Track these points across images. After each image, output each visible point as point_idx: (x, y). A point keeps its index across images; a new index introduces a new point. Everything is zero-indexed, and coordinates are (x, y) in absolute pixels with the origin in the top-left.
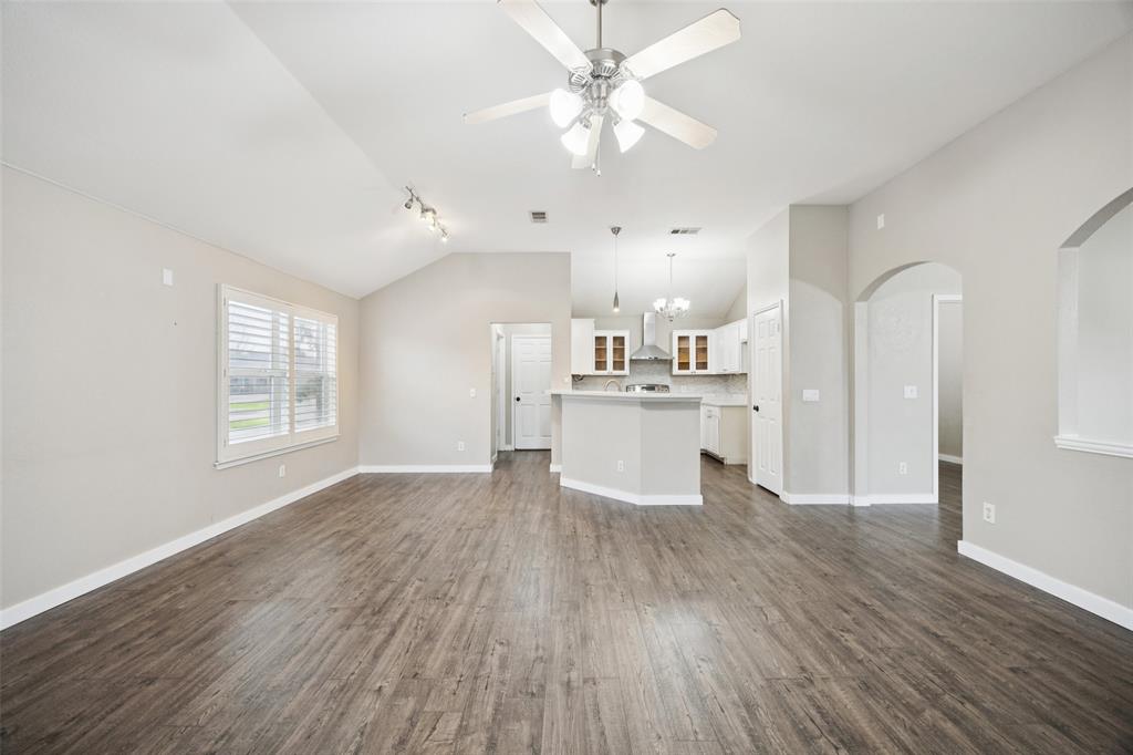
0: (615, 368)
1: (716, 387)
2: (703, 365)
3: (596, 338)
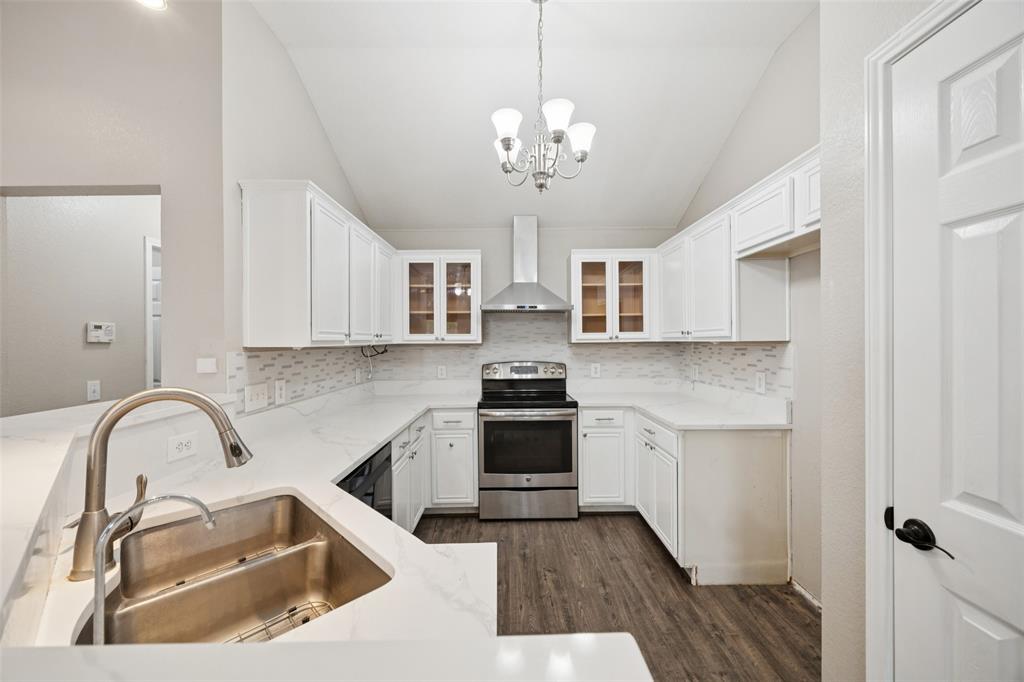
0: (450, 330)
1: (659, 366)
2: (633, 322)
3: (412, 266)
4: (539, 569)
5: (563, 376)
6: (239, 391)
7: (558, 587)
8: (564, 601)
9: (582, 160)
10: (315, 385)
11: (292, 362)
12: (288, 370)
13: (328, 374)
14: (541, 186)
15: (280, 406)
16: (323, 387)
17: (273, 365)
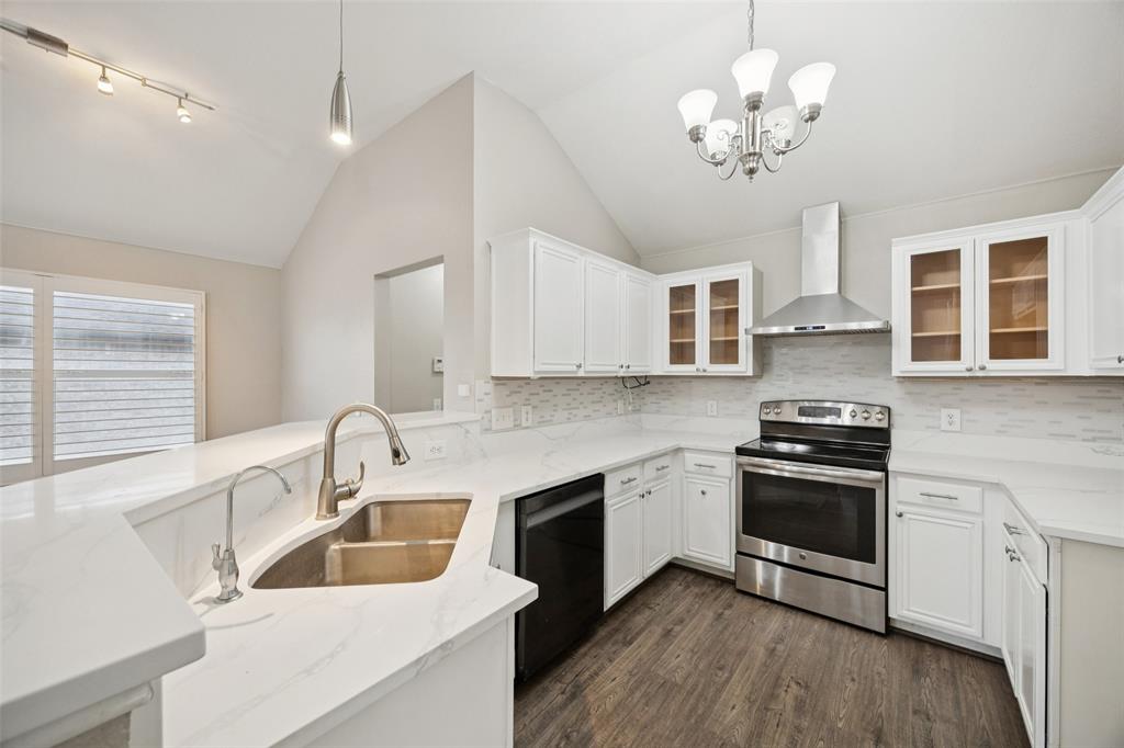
0: (714, 359)
2: (1024, 343)
3: (673, 290)
4: (784, 674)
5: (884, 424)
6: (486, 412)
7: (800, 707)
8: (799, 729)
9: (812, 119)
10: (566, 412)
11: (540, 390)
12: (536, 397)
13: (581, 403)
14: (752, 171)
15: (527, 428)
16: (575, 416)
17: (519, 392)
